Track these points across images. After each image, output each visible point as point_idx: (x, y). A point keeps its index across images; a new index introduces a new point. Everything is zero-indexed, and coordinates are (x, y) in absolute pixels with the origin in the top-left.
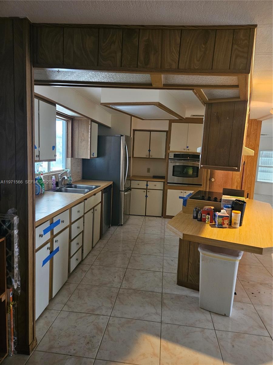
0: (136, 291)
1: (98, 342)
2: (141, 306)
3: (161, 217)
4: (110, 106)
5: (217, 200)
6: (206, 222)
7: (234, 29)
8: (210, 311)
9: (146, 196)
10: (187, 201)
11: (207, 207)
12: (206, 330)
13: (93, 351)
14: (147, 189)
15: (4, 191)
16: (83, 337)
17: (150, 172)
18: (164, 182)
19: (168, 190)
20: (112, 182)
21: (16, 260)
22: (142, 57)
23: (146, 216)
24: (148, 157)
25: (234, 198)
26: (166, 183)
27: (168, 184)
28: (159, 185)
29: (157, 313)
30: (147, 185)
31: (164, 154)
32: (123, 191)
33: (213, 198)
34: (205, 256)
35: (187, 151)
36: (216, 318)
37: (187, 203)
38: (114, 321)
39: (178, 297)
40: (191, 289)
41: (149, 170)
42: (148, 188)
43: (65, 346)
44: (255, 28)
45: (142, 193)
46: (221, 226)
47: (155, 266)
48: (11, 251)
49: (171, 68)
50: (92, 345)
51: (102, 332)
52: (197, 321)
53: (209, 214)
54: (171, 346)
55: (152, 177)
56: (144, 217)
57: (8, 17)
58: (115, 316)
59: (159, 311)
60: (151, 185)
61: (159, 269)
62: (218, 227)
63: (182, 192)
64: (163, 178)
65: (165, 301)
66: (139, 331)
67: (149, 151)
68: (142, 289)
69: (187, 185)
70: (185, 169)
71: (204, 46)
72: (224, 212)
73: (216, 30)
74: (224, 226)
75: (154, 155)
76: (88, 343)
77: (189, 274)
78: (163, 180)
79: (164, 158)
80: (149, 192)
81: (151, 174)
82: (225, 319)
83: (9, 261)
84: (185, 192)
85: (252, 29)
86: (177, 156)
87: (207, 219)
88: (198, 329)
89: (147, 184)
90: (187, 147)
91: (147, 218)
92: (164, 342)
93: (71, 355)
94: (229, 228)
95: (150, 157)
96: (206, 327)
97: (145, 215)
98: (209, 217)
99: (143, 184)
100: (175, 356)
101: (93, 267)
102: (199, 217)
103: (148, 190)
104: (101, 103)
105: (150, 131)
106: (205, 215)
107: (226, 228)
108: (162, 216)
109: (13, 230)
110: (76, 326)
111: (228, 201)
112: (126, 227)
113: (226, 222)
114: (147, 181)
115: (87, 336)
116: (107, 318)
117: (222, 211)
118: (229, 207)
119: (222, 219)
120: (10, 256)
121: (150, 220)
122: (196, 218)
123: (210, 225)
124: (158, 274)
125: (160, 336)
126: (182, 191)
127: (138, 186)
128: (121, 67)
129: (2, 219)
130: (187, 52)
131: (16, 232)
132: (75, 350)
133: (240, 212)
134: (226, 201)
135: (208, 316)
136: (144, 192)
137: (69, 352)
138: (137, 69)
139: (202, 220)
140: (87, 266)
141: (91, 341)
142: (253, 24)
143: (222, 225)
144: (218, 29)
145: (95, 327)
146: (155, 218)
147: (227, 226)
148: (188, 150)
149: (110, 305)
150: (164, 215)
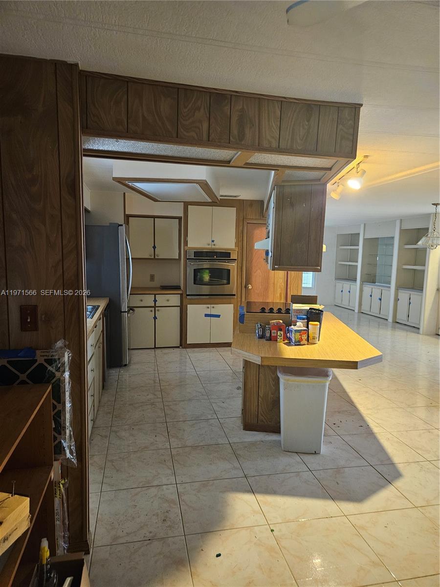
0: (195, 447)
1: (177, 516)
2: (211, 464)
3: (179, 347)
4: (126, 182)
5: (282, 312)
6: (277, 341)
7: (339, 107)
8: (296, 453)
9: (155, 318)
10: (245, 316)
11: (274, 321)
12: (301, 473)
13: (176, 528)
14: (155, 307)
15: (43, 316)
16: (154, 515)
17: (155, 279)
18: (181, 295)
19: (188, 306)
20: (108, 298)
21: (68, 416)
22: (235, 131)
23: (155, 348)
24: (153, 257)
25: (307, 307)
26: (184, 295)
27: (188, 297)
28: (174, 299)
29: (235, 468)
30: (155, 301)
31: (178, 252)
32: (126, 312)
33: (275, 310)
34: (290, 382)
35: (213, 247)
36: (307, 458)
37: (245, 319)
38: (185, 488)
39: (253, 444)
40: (263, 432)
41: (152, 278)
42: (157, 305)
43: (134, 532)
44: (360, 108)
45: (148, 314)
46: (298, 343)
47: (204, 413)
48: (60, 403)
49: (270, 146)
50: (170, 521)
51: (175, 504)
52: (286, 466)
53: (281, 330)
54: (270, 499)
55: (158, 288)
56: (153, 350)
57: (48, 58)
58: (183, 482)
59: (236, 464)
60: (162, 300)
61: (212, 416)
62: (295, 345)
63: (208, 308)
64: (177, 288)
65: (239, 452)
66: (224, 492)
67: (154, 247)
68: (201, 444)
69: (208, 297)
70: (199, 274)
71: (307, 123)
72: (300, 325)
73: (320, 105)
74: (302, 343)
75: (162, 253)
76: (164, 520)
77: (259, 412)
78: (180, 292)
79: (178, 258)
80: (158, 310)
81: (157, 283)
82: (317, 457)
83: (58, 419)
84: (213, 307)
85: (357, 109)
86: (200, 255)
87: (278, 337)
88: (292, 475)
89: (155, 298)
90: (213, 241)
91: (158, 351)
92: (260, 497)
93: (149, 540)
94: (308, 344)
95: (156, 257)
96: (300, 470)
97: (155, 346)
98: (282, 333)
99: (149, 300)
100: (280, 507)
101: (114, 429)
102: (268, 335)
103: (157, 308)
104: (113, 178)
105: (154, 217)
106: (276, 331)
107: (305, 345)
108: (181, 345)
109: (64, 371)
110: (136, 505)
111: (299, 311)
112: (132, 367)
113: (305, 337)
114: (155, 295)
115: (158, 513)
116: (173, 487)
117: (298, 324)
118: (303, 319)
119: (299, 333)
120: (60, 412)
121: (165, 354)
122: (262, 337)
123: (285, 344)
124: (212, 421)
125: (253, 492)
126: (209, 306)
127: (142, 302)
128: (209, 141)
129: (46, 358)
130: (288, 129)
131: (67, 375)
132: (151, 532)
133: (318, 323)
134: (298, 312)
135: (297, 458)
136: (151, 311)
137: (144, 537)
138: (229, 145)
139: (272, 339)
140: (104, 429)
141: (166, 517)
142: (359, 103)
143: (300, 342)
144: (322, 105)
145: (163, 500)
146: (171, 350)
147: (306, 342)
148: (214, 245)
149: (169, 472)
150: (183, 344)
